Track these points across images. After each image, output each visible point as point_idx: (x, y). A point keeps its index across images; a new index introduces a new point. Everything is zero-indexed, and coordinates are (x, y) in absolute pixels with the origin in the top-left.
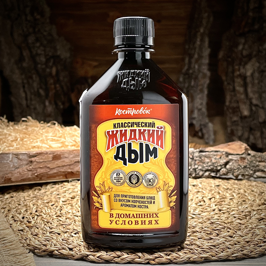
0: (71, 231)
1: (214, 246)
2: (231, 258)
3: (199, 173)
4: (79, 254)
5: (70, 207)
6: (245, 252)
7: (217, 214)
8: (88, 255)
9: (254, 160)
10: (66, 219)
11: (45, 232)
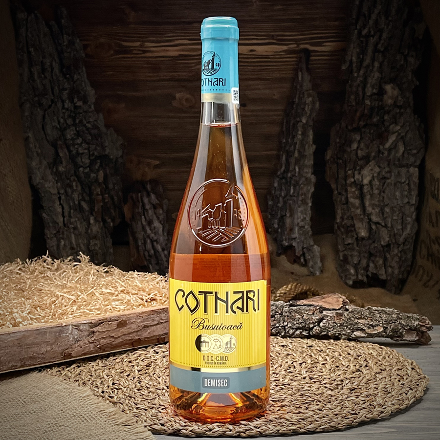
0: (158, 406)
1: (303, 419)
2: (318, 430)
3: (289, 331)
4: (171, 429)
5: (148, 378)
6: (332, 424)
7: (308, 383)
8: (180, 430)
9: (352, 317)
10: (149, 393)
11: (131, 409)
